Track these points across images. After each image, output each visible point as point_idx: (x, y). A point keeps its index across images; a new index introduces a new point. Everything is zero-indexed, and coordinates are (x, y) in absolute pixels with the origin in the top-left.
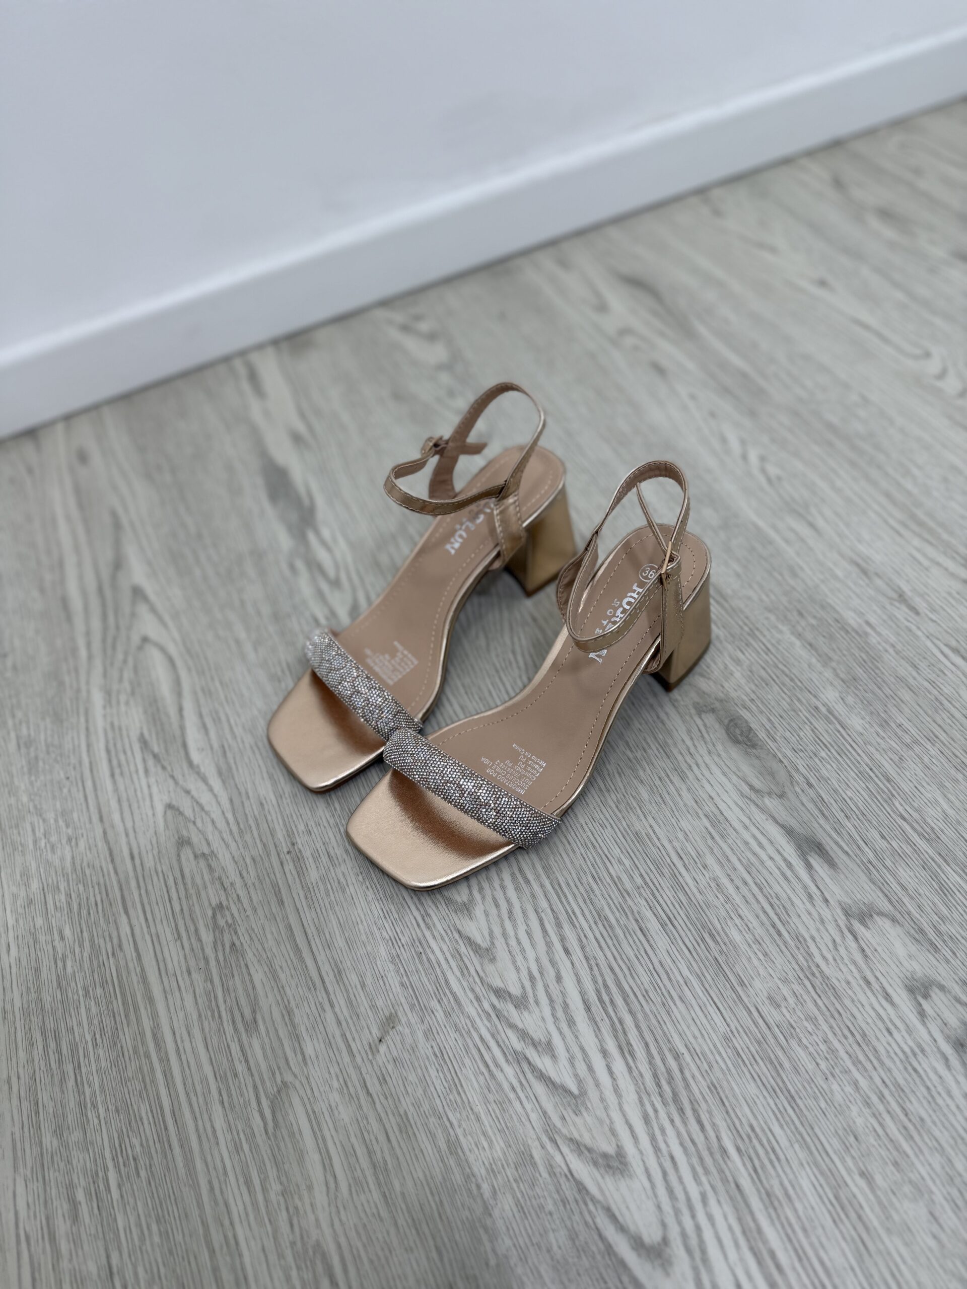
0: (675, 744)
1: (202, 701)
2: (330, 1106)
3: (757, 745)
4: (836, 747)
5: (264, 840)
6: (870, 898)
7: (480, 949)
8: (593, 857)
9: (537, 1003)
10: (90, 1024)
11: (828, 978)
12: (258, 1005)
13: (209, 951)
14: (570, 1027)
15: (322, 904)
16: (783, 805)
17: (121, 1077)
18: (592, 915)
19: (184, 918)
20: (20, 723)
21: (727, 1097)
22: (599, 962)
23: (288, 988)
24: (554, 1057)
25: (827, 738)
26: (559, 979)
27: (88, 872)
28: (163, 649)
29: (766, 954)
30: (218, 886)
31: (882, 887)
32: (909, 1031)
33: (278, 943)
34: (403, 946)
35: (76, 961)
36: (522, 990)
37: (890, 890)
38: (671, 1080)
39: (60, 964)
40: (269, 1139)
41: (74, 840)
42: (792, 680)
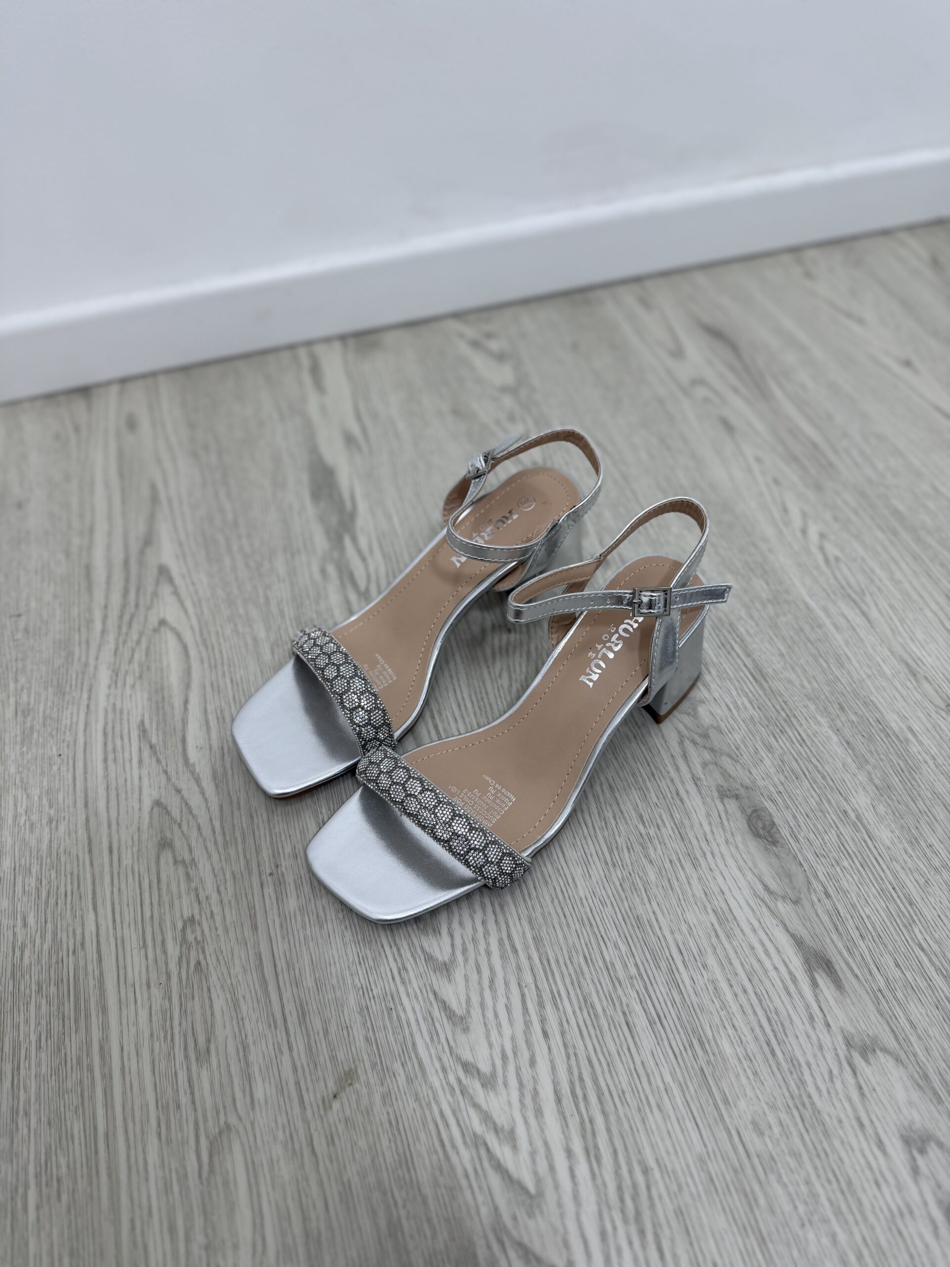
0: (692, 826)
1: (209, 696)
2: (272, 1159)
3: (778, 842)
4: (860, 858)
5: (248, 856)
6: (876, 1031)
7: (454, 1015)
8: (588, 935)
9: (506, 1084)
10: (38, 1024)
11: (819, 1112)
12: (214, 1034)
13: (173, 966)
14: (536, 1117)
15: (297, 937)
16: (796, 912)
17: (59, 1087)
18: (578, 999)
19: (152, 926)
20: (22, 689)
21: (693, 1227)
22: (578, 1051)
23: (247, 1020)
24: (515, 1147)
25: (852, 847)
26: (533, 1062)
27: (63, 859)
28: (179, 636)
29: (755, 1073)
30: (193, 898)
31: (889, 1020)
32: (900, 1187)
33: (245, 971)
34: (374, 997)
35: (34, 952)
36: (491, 1068)
37: (898, 1025)
38: (635, 1197)
39: (18, 953)
40: (202, 1183)
41: (54, 822)
42: (824, 777)
